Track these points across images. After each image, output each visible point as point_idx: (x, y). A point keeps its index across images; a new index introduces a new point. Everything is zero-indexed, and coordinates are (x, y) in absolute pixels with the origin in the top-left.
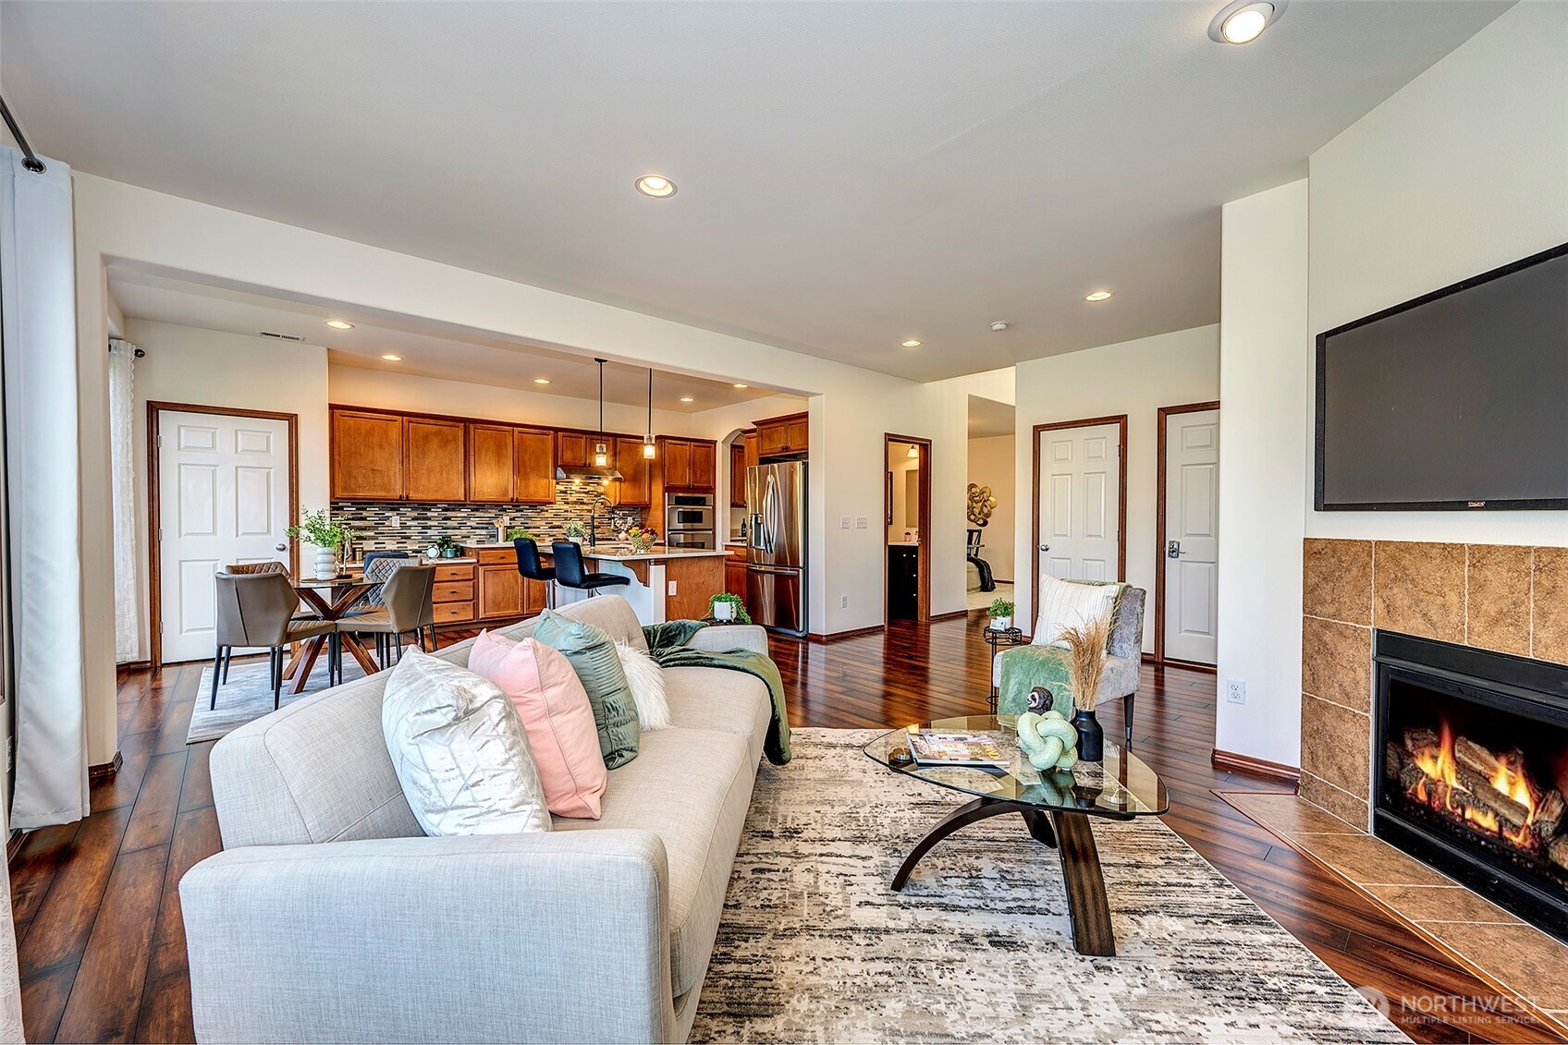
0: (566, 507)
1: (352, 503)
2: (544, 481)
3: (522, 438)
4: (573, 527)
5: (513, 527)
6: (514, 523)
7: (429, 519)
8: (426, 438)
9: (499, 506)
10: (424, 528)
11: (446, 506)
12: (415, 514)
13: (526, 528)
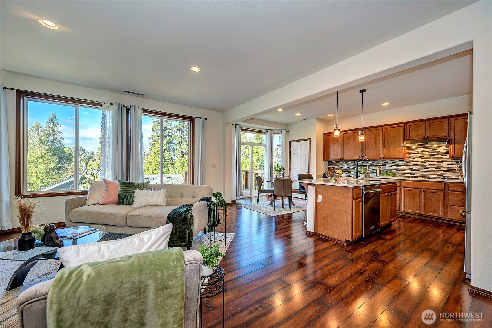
0: (423, 160)
3: (387, 131)
6: (391, 168)
9: (384, 161)
10: (355, 169)
13: (397, 170)
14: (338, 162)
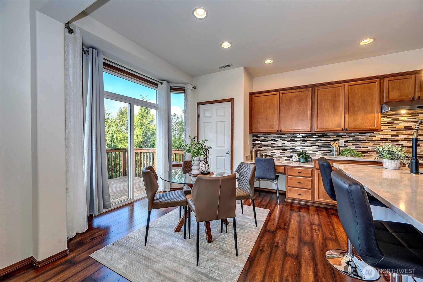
0: (394, 133)
3: (352, 89)
4: (386, 149)
5: (347, 146)
6: (347, 144)
7: (296, 141)
8: (291, 100)
9: (337, 134)
10: (293, 146)
12: (289, 139)
13: (356, 147)
14: (267, 136)
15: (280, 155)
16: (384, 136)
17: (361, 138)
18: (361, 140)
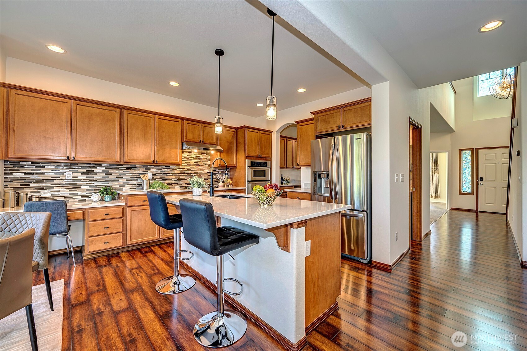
1: (32, 163)
2: (174, 151)
3: (161, 123)
4: (196, 180)
5: (155, 179)
6: (155, 177)
7: (96, 174)
8: (90, 117)
10: (91, 180)
11: (109, 166)
12: (84, 171)
13: (163, 180)
15: (69, 195)
16: (183, 169)
17: (166, 171)
18: (167, 173)
